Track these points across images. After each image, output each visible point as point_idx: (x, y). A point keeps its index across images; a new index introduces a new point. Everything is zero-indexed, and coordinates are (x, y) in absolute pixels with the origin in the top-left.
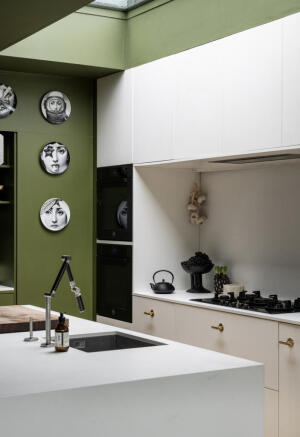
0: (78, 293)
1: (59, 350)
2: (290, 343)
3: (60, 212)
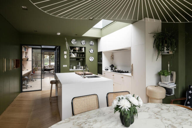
0: (88, 69)
1: (84, 78)
2: (123, 78)
3: (92, 59)
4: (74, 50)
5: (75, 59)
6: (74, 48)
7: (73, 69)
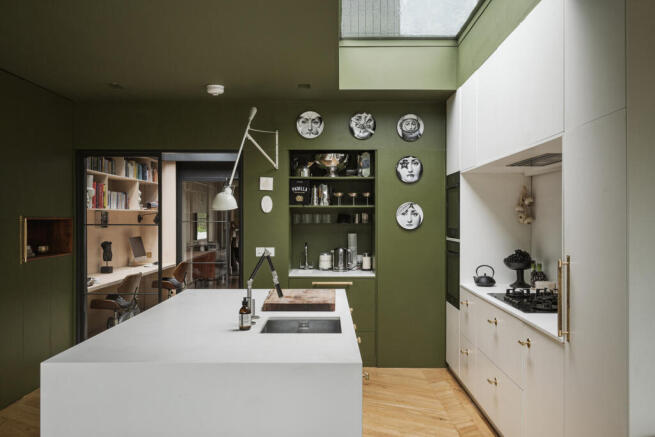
3: (414, 213)
4: (314, 170)
5: (328, 219)
6: (313, 159)
7: (317, 267)
